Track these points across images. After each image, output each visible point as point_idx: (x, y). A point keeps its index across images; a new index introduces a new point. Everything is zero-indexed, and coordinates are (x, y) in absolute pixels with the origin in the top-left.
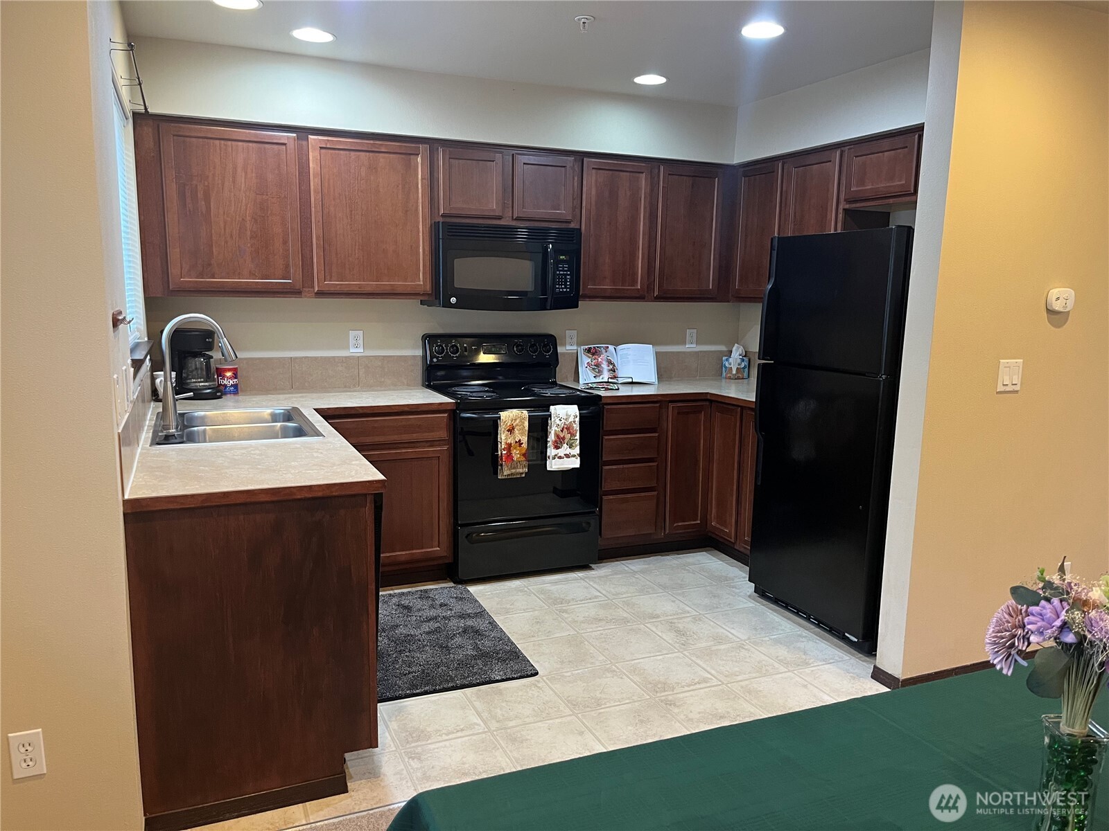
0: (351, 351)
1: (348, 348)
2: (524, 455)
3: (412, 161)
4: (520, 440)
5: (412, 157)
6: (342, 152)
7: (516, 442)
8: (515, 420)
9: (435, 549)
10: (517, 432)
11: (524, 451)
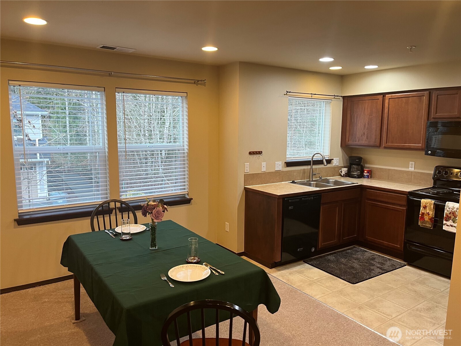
0: (410, 169)
1: (409, 168)
2: (430, 219)
3: (422, 98)
4: (428, 213)
5: (422, 97)
6: (396, 99)
7: (427, 213)
8: (427, 203)
9: (398, 246)
10: (428, 209)
11: (430, 218)
